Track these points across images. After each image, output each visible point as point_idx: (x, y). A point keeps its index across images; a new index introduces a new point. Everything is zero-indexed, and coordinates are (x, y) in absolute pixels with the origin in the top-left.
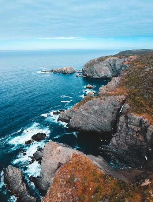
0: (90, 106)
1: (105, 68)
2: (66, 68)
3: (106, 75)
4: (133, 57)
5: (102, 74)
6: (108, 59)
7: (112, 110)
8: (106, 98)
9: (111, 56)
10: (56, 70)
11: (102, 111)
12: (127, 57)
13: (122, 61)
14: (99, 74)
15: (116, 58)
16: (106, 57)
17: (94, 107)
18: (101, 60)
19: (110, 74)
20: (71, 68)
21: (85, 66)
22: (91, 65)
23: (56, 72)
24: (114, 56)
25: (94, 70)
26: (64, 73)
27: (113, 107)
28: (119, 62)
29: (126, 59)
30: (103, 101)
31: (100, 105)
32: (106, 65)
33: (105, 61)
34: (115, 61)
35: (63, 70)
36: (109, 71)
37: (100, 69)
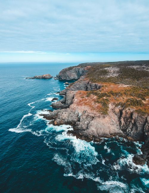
0: (75, 86)
1: (73, 73)
2: (46, 75)
3: (74, 77)
4: (89, 67)
5: (72, 77)
6: (74, 68)
7: (84, 87)
8: (81, 82)
9: (76, 67)
10: (38, 77)
11: (80, 88)
12: (86, 67)
13: (83, 69)
14: (70, 77)
15: (79, 67)
16: (73, 67)
17: (77, 86)
18: (70, 69)
19: (76, 77)
20: (49, 75)
21: (60, 72)
22: (64, 72)
23: (38, 78)
24: (77, 66)
25: (67, 75)
26: (44, 78)
27: (84, 85)
28: (81, 70)
29: (85, 68)
30: (80, 83)
31: (79, 84)
32: (74, 72)
33: (73, 69)
34: (79, 69)
35: (44, 76)
36: (76, 76)
37: (71, 74)
